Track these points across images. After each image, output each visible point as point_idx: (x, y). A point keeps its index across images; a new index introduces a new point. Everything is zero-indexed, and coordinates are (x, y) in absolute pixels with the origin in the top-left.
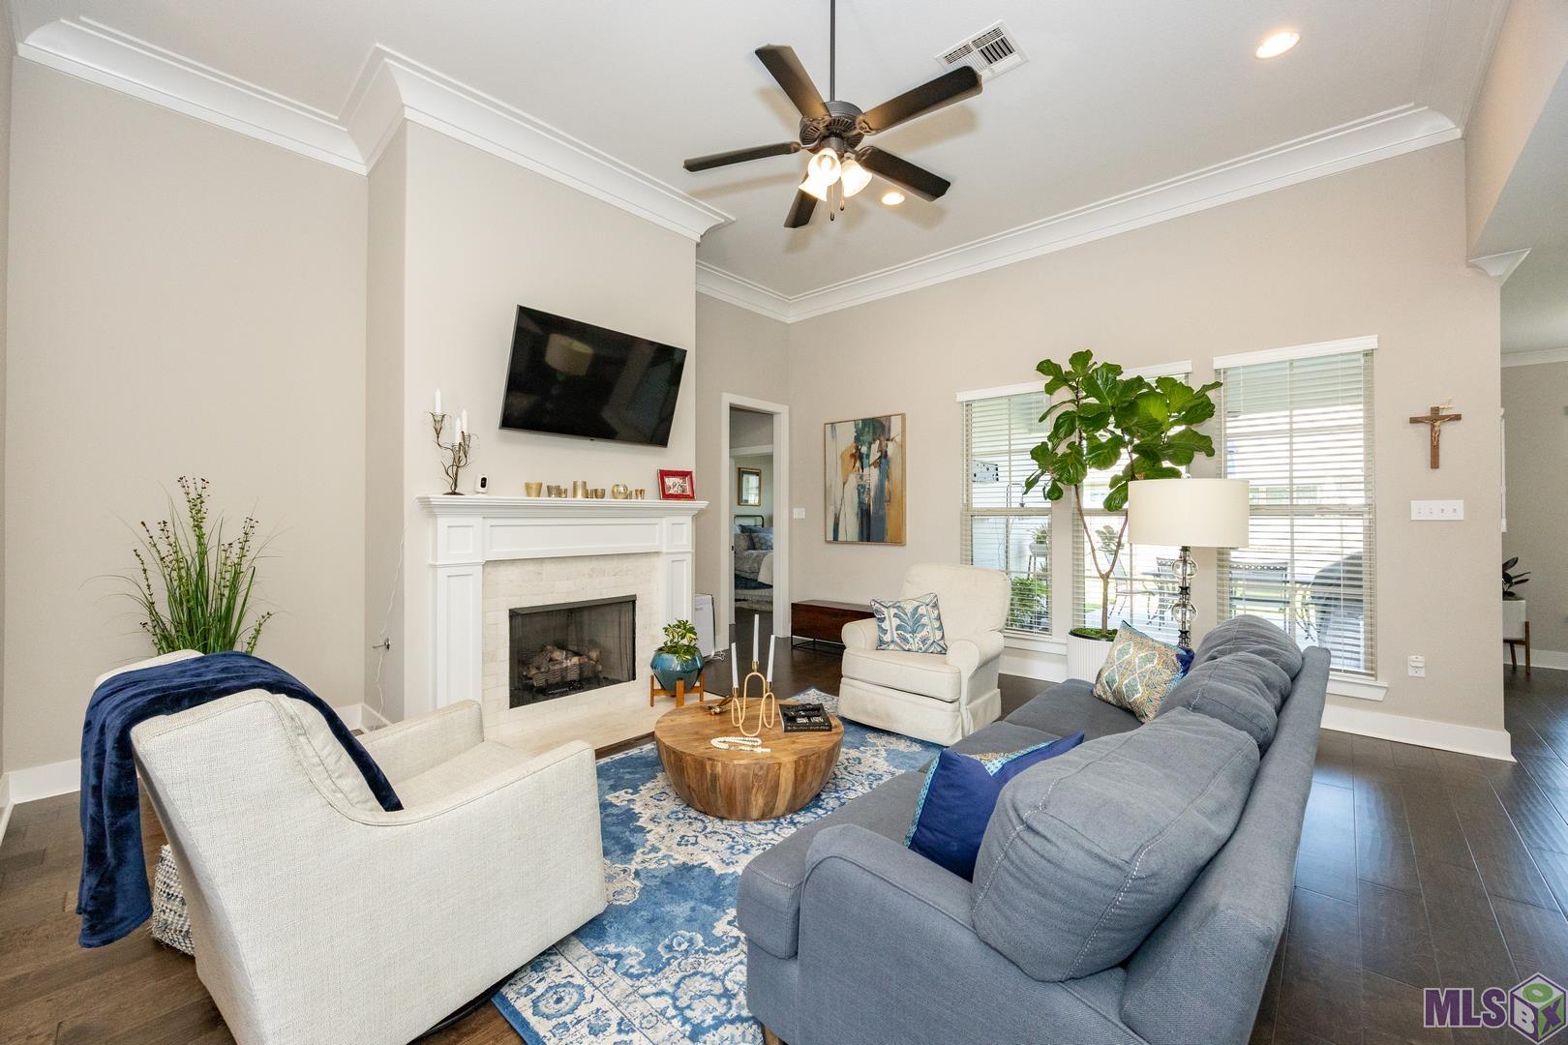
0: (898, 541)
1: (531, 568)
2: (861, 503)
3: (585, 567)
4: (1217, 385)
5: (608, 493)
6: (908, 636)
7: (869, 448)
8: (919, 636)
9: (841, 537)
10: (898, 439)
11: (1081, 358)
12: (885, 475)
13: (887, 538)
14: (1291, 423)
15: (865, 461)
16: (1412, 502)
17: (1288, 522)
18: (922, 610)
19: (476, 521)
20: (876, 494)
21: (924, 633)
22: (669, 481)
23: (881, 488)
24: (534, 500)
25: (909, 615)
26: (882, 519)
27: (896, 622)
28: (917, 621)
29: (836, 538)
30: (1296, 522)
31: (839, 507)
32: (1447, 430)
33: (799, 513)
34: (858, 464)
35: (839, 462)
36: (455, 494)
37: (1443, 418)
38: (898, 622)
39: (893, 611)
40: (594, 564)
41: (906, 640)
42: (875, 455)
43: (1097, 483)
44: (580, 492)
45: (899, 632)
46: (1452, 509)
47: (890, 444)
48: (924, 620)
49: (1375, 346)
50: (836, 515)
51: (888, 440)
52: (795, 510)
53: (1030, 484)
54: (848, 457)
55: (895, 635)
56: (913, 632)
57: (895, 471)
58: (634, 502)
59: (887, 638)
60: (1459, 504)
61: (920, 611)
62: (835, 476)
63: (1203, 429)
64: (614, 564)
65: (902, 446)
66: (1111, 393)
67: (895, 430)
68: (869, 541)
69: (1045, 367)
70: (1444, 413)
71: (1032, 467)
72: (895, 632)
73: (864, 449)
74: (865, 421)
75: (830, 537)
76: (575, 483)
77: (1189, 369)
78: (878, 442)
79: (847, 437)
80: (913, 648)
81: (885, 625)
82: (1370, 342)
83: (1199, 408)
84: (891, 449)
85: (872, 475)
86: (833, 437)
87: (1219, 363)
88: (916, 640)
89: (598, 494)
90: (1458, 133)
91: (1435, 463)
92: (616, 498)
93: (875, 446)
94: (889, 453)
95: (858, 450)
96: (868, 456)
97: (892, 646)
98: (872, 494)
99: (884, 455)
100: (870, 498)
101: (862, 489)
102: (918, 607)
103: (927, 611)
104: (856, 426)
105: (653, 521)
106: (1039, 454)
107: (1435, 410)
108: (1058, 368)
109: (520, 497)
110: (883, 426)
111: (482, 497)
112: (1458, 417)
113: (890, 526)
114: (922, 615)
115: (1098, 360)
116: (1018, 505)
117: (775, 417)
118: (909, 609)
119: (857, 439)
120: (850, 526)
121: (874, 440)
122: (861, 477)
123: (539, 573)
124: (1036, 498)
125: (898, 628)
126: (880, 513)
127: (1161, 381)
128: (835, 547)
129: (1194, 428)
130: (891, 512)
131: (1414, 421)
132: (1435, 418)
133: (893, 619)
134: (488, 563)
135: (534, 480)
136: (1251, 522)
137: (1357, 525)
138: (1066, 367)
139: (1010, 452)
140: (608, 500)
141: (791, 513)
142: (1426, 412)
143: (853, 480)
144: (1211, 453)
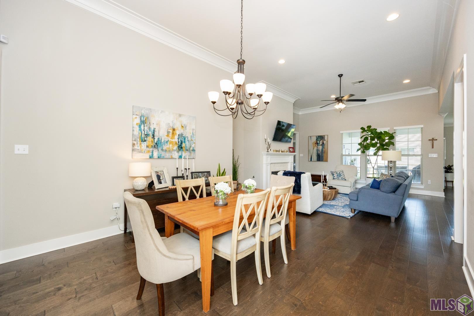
0: (327, 161)
1: (274, 165)
2: (317, 153)
3: (280, 165)
4: (395, 133)
7: (320, 142)
9: (313, 160)
10: (327, 140)
11: (369, 127)
12: (323, 147)
13: (324, 160)
14: (408, 136)
15: (319, 144)
16: (429, 154)
17: (407, 157)
18: (341, 173)
19: (270, 156)
20: (321, 151)
21: (342, 177)
22: (291, 149)
23: (322, 150)
26: (323, 157)
28: (340, 175)
29: (311, 160)
30: (409, 157)
31: (312, 154)
32: (435, 142)
34: (317, 145)
35: (312, 144)
37: (434, 140)
38: (337, 175)
39: (335, 173)
42: (321, 143)
43: (372, 150)
45: (337, 177)
46: (435, 156)
47: (324, 141)
49: (423, 127)
50: (311, 156)
51: (324, 140)
52: (300, 154)
53: (358, 150)
54: (314, 144)
56: (340, 177)
57: (326, 147)
58: (286, 153)
59: (335, 178)
60: (437, 154)
62: (311, 147)
63: (392, 141)
64: (283, 164)
65: (328, 141)
66: (376, 134)
67: (326, 138)
68: (319, 161)
69: (362, 128)
70: (434, 139)
71: (359, 147)
73: (318, 142)
74: (319, 136)
75: (310, 160)
77: (389, 129)
78: (322, 141)
79: (314, 139)
80: (340, 179)
81: (334, 175)
82: (422, 126)
83: (392, 137)
84: (325, 142)
85: (320, 148)
86: (310, 139)
87: (395, 128)
90: (437, 92)
91: (433, 147)
92: (284, 152)
93: (321, 141)
94: (324, 143)
95: (317, 142)
96: (319, 143)
98: (320, 151)
99: (323, 143)
100: (320, 152)
101: (318, 150)
104: (316, 137)
105: (288, 156)
106: (360, 144)
107: (433, 138)
108: (364, 128)
110: (323, 137)
111: (270, 152)
112: (437, 140)
113: (324, 158)
115: (372, 128)
116: (348, 154)
117: (296, 134)
118: (338, 173)
119: (317, 140)
120: (315, 157)
121: (321, 140)
122: (318, 148)
124: (359, 152)
126: (322, 155)
127: (384, 132)
128: (311, 162)
129: (391, 140)
130: (325, 155)
131: (429, 140)
132: (433, 140)
134: (271, 163)
136: (402, 157)
137: (419, 158)
138: (366, 129)
139: (351, 143)
141: (299, 155)
142: (431, 139)
143: (315, 148)
144: (394, 145)
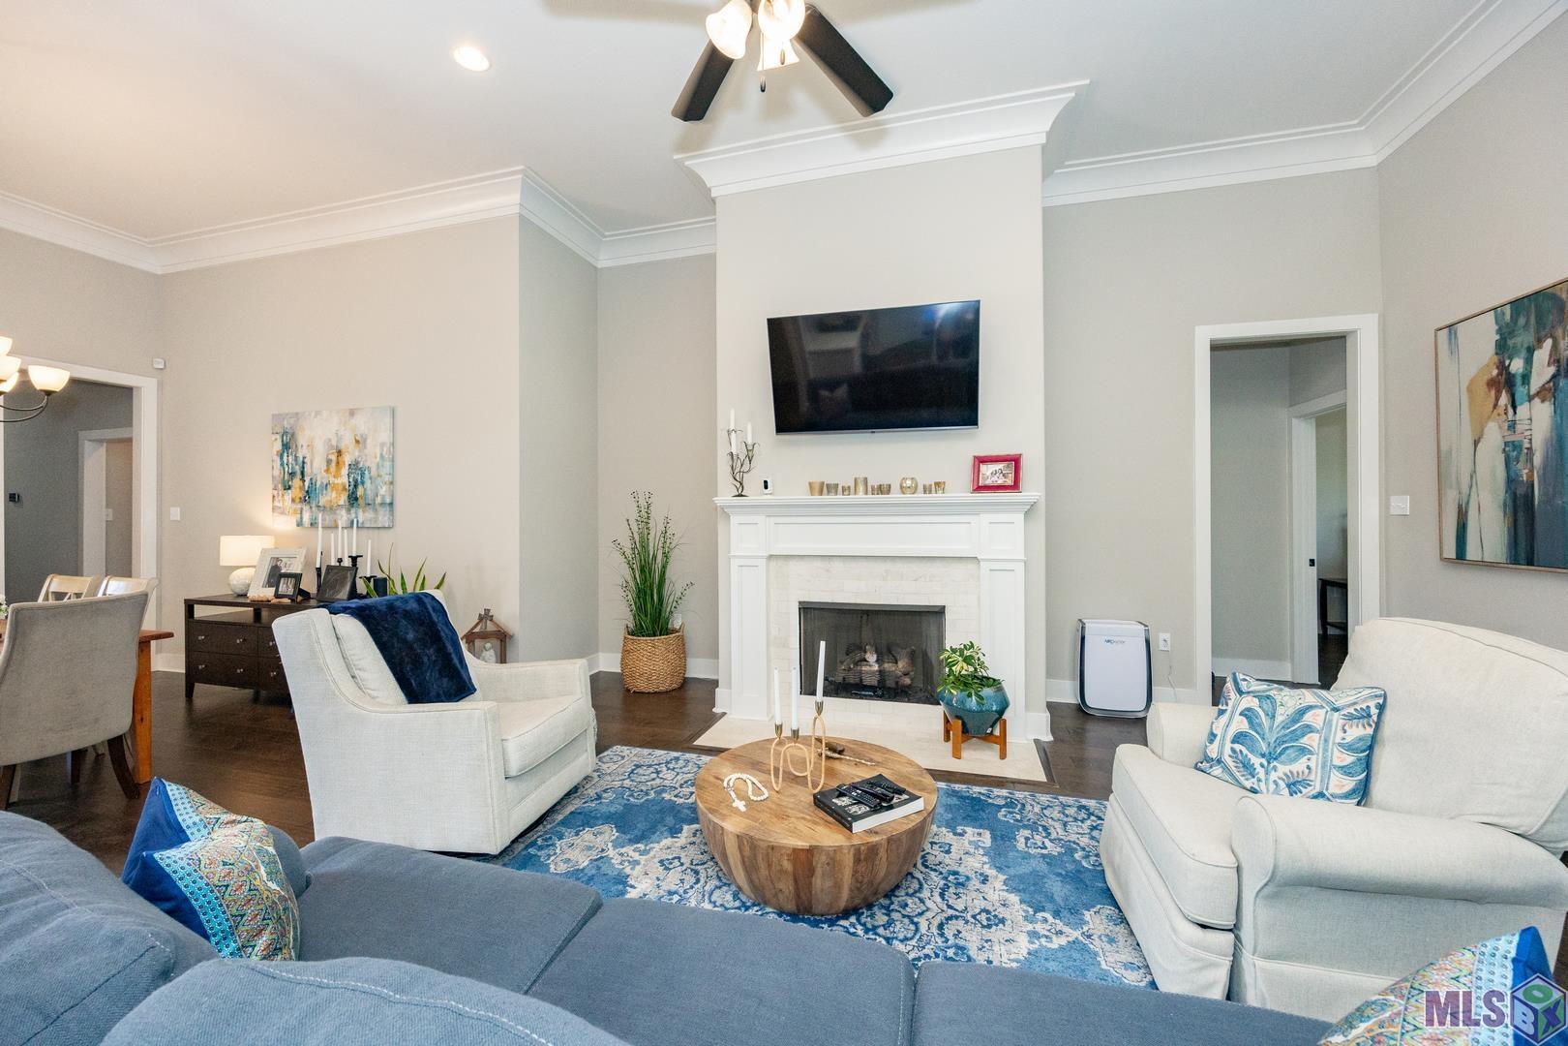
1: (818, 563)
2: (1512, 482)
3: (880, 567)
5: (896, 487)
6: (1256, 761)
7: (1529, 361)
8: (1283, 769)
9: (1472, 553)
15: (1521, 390)
18: (1315, 719)
19: (760, 519)
20: (1545, 458)
21: (1299, 766)
22: (987, 470)
23: (1556, 445)
24: (817, 499)
25: (1279, 719)
26: (1559, 512)
27: (1241, 724)
28: (1292, 738)
29: (1461, 554)
31: (1465, 489)
33: (1401, 504)
34: (1504, 399)
35: (1463, 399)
36: (742, 496)
38: (1243, 727)
39: (1250, 702)
40: (888, 565)
41: (1248, 768)
42: (1542, 375)
44: (861, 488)
45: (1238, 747)
48: (1311, 740)
50: (1460, 507)
52: (1392, 499)
54: (1481, 387)
55: (1227, 751)
56: (1271, 757)
58: (936, 497)
59: (1212, 750)
61: (1308, 718)
62: (1458, 426)
64: (915, 567)
68: (1530, 564)
72: (1228, 745)
73: (1517, 365)
74: (1518, 303)
75: (1451, 552)
76: (856, 480)
78: (1547, 344)
79: (1478, 346)
80: (1265, 791)
81: (1219, 725)
85: (1536, 419)
86: (1452, 354)
88: (1273, 776)
89: (883, 490)
92: (904, 493)
93: (1542, 352)
95: (1503, 368)
96: (1527, 378)
97: (1217, 771)
98: (1537, 459)
99: (1562, 370)
100: (1532, 469)
102: (1310, 708)
103: (1327, 723)
104: (1499, 318)
109: (803, 496)
110: (1556, 307)
111: (766, 498)
114: (1309, 729)
118: (1288, 707)
119: (1501, 347)
120: (1491, 528)
121: (1540, 341)
122: (1513, 426)
123: (828, 571)
125: (1238, 738)
126: (1558, 501)
133: (1238, 718)
134: (771, 557)
135: (817, 479)
140: (895, 496)
141: (1385, 505)
143: (1494, 434)
